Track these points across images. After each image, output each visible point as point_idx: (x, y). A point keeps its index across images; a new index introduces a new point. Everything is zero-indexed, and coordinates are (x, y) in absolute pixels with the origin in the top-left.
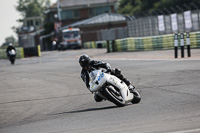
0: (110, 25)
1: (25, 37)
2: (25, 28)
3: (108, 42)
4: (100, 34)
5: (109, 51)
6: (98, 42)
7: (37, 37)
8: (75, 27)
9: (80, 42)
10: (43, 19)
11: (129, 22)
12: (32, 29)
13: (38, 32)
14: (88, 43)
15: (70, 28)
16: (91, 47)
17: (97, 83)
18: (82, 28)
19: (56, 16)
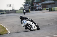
0: (50, 4)
1: (26, 7)
2: (26, 5)
3: (49, 8)
4: (47, 6)
5: (50, 11)
6: (47, 8)
7: (29, 7)
8: (40, 4)
9: (41, 8)
10: (31, 2)
11: (55, 3)
12: (28, 5)
13: (30, 6)
14: (44, 9)
15: (39, 4)
16: (45, 10)
17: (24, 24)
18: (42, 4)
19: (35, 1)
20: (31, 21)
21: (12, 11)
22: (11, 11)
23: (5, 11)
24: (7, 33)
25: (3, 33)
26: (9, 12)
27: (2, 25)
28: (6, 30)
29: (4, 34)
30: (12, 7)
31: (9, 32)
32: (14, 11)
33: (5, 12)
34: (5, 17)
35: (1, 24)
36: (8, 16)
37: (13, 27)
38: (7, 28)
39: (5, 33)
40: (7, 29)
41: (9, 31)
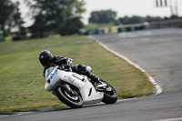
20: (80, 70)
21: (171, 21)
22: (166, 22)
23: (149, 19)
24: (151, 94)
25: (141, 93)
26: (161, 22)
27: (137, 66)
28: (150, 83)
29: (141, 96)
30: (171, 7)
31: (159, 91)
32: (176, 21)
33: (146, 24)
34: (147, 39)
35: (135, 62)
36: (158, 36)
37: (172, 73)
38: (153, 76)
39: (145, 91)
40: (152, 80)
41: (158, 87)
